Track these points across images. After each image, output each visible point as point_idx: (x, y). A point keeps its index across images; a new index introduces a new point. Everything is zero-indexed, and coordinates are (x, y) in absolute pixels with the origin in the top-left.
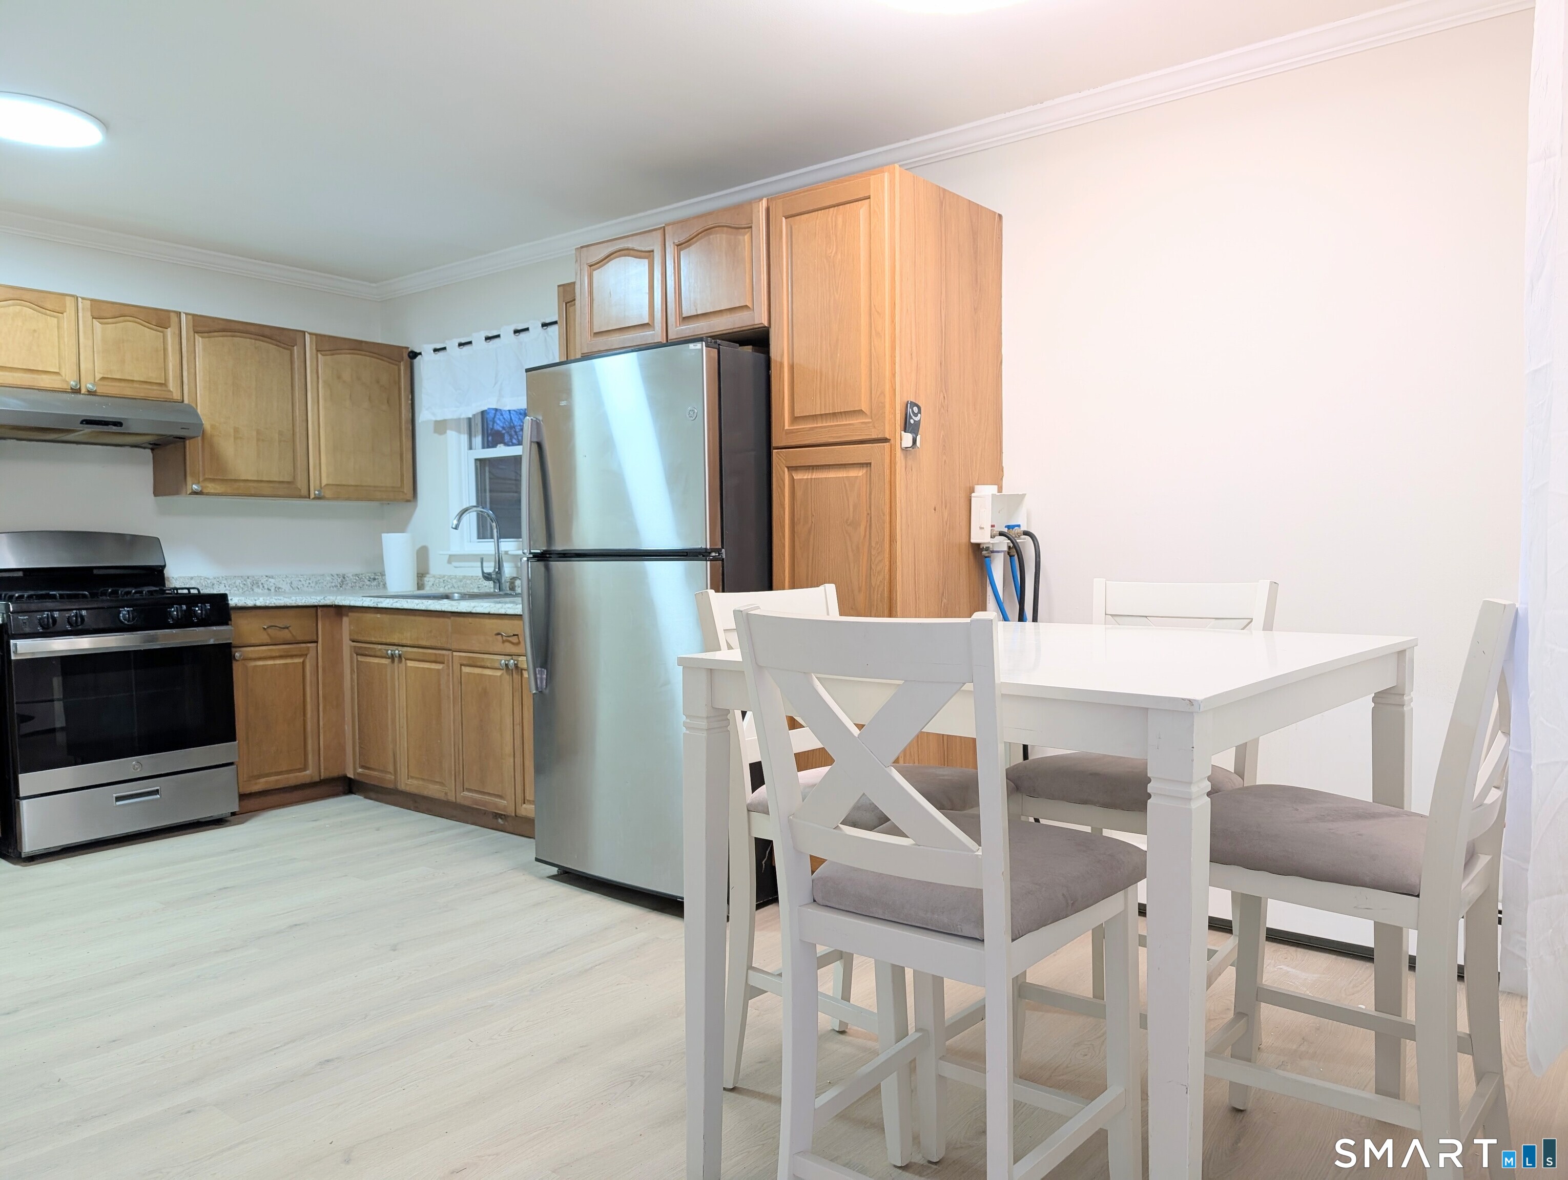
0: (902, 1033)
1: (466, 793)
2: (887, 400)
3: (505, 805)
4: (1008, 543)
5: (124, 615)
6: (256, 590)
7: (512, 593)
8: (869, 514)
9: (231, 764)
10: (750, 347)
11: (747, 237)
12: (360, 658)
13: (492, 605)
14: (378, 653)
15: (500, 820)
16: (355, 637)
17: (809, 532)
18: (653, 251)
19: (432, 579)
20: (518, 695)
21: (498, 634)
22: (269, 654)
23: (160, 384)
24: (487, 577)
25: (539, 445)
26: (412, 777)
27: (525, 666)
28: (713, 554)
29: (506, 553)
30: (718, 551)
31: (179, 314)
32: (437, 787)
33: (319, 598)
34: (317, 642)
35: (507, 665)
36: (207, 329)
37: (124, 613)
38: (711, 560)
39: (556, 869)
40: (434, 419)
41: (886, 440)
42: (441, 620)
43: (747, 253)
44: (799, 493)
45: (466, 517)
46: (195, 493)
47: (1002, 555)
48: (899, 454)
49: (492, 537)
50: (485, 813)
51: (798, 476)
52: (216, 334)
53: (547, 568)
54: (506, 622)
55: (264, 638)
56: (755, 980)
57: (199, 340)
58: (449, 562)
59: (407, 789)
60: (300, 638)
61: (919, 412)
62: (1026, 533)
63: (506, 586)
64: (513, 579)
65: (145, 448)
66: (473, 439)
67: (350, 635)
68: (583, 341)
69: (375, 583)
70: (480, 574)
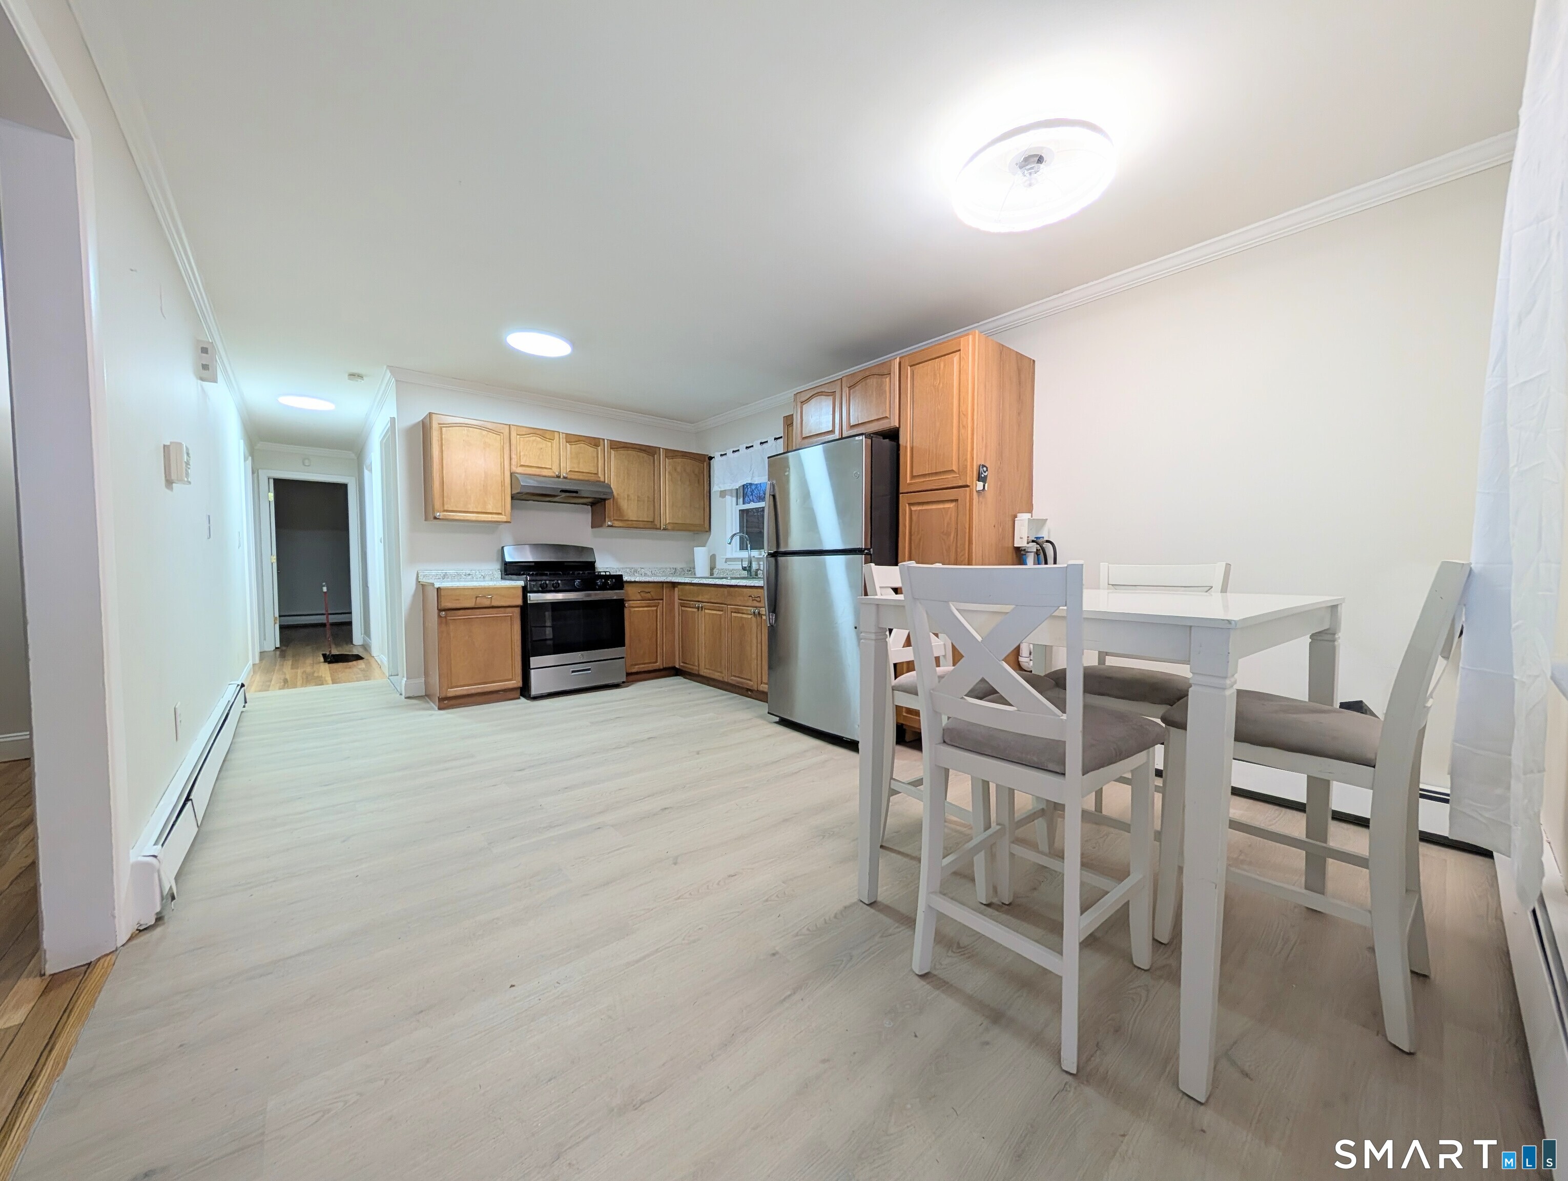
0: (988, 826)
1: (732, 677)
2: (969, 464)
3: (752, 684)
4: (1037, 547)
5: (577, 584)
6: (636, 574)
7: (757, 577)
8: (957, 529)
9: (623, 658)
10: (888, 440)
11: (888, 379)
12: (683, 608)
13: (748, 581)
14: (692, 606)
15: (749, 693)
16: (681, 598)
17: (920, 539)
18: (835, 392)
19: (717, 571)
20: (759, 628)
21: (750, 596)
22: (640, 605)
23: (595, 474)
24: (744, 569)
25: (774, 496)
26: (707, 669)
27: (764, 613)
28: (866, 551)
29: (754, 557)
30: (869, 549)
31: (604, 440)
32: (719, 674)
33: (664, 578)
34: (663, 600)
35: (754, 612)
36: (616, 447)
37: (577, 582)
38: (864, 554)
39: (778, 718)
40: (720, 490)
41: (967, 486)
42: (722, 589)
43: (887, 389)
44: (914, 518)
45: (735, 538)
46: (609, 526)
47: (1033, 553)
48: (975, 493)
49: (747, 549)
50: (742, 688)
51: (914, 508)
52: (620, 449)
53: (776, 562)
54: (755, 590)
55: (639, 598)
56: (894, 785)
57: (613, 452)
58: (726, 562)
59: (704, 674)
60: (655, 598)
61: (987, 470)
62: (1048, 541)
63: (753, 573)
64: (757, 570)
65: (588, 505)
66: (739, 500)
67: (678, 596)
68: (796, 440)
69: (690, 573)
70: (741, 568)
